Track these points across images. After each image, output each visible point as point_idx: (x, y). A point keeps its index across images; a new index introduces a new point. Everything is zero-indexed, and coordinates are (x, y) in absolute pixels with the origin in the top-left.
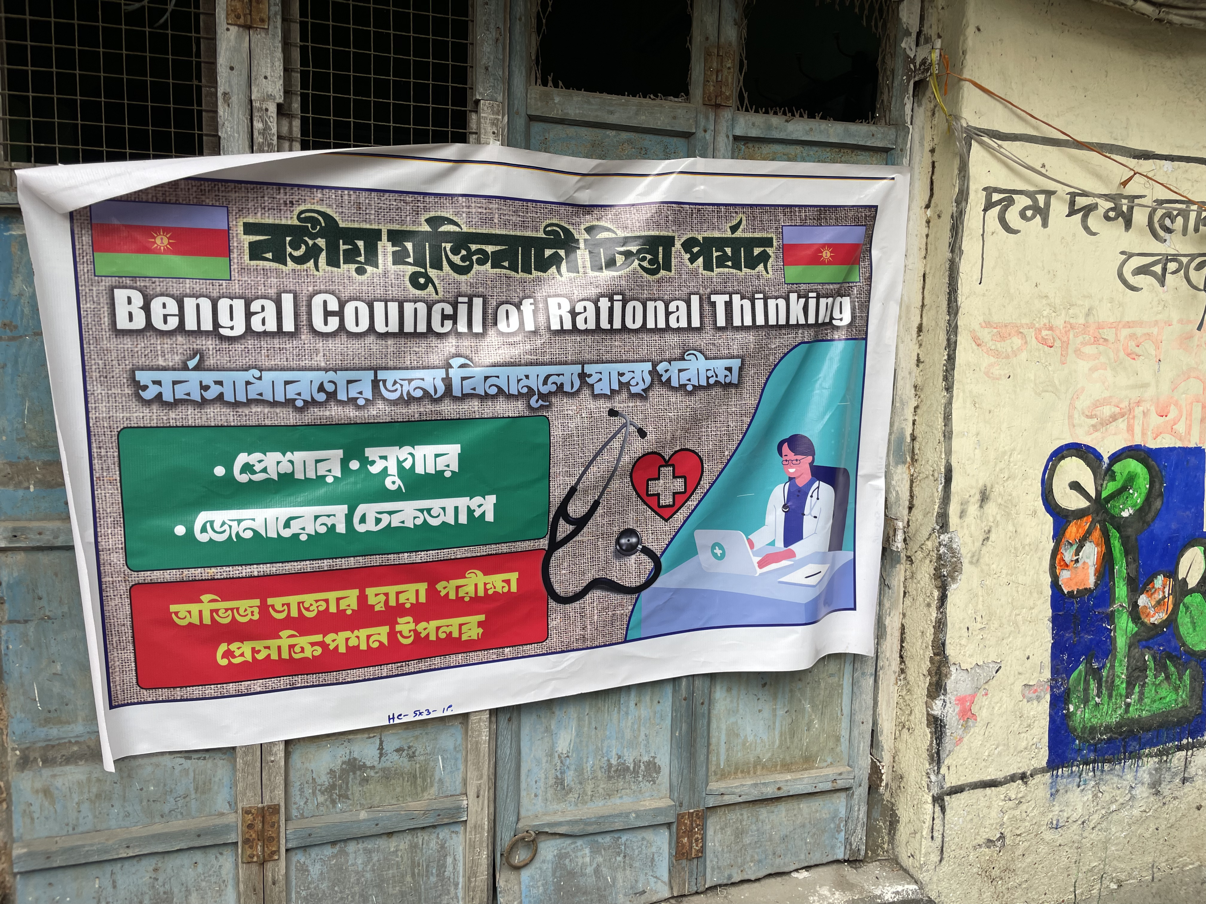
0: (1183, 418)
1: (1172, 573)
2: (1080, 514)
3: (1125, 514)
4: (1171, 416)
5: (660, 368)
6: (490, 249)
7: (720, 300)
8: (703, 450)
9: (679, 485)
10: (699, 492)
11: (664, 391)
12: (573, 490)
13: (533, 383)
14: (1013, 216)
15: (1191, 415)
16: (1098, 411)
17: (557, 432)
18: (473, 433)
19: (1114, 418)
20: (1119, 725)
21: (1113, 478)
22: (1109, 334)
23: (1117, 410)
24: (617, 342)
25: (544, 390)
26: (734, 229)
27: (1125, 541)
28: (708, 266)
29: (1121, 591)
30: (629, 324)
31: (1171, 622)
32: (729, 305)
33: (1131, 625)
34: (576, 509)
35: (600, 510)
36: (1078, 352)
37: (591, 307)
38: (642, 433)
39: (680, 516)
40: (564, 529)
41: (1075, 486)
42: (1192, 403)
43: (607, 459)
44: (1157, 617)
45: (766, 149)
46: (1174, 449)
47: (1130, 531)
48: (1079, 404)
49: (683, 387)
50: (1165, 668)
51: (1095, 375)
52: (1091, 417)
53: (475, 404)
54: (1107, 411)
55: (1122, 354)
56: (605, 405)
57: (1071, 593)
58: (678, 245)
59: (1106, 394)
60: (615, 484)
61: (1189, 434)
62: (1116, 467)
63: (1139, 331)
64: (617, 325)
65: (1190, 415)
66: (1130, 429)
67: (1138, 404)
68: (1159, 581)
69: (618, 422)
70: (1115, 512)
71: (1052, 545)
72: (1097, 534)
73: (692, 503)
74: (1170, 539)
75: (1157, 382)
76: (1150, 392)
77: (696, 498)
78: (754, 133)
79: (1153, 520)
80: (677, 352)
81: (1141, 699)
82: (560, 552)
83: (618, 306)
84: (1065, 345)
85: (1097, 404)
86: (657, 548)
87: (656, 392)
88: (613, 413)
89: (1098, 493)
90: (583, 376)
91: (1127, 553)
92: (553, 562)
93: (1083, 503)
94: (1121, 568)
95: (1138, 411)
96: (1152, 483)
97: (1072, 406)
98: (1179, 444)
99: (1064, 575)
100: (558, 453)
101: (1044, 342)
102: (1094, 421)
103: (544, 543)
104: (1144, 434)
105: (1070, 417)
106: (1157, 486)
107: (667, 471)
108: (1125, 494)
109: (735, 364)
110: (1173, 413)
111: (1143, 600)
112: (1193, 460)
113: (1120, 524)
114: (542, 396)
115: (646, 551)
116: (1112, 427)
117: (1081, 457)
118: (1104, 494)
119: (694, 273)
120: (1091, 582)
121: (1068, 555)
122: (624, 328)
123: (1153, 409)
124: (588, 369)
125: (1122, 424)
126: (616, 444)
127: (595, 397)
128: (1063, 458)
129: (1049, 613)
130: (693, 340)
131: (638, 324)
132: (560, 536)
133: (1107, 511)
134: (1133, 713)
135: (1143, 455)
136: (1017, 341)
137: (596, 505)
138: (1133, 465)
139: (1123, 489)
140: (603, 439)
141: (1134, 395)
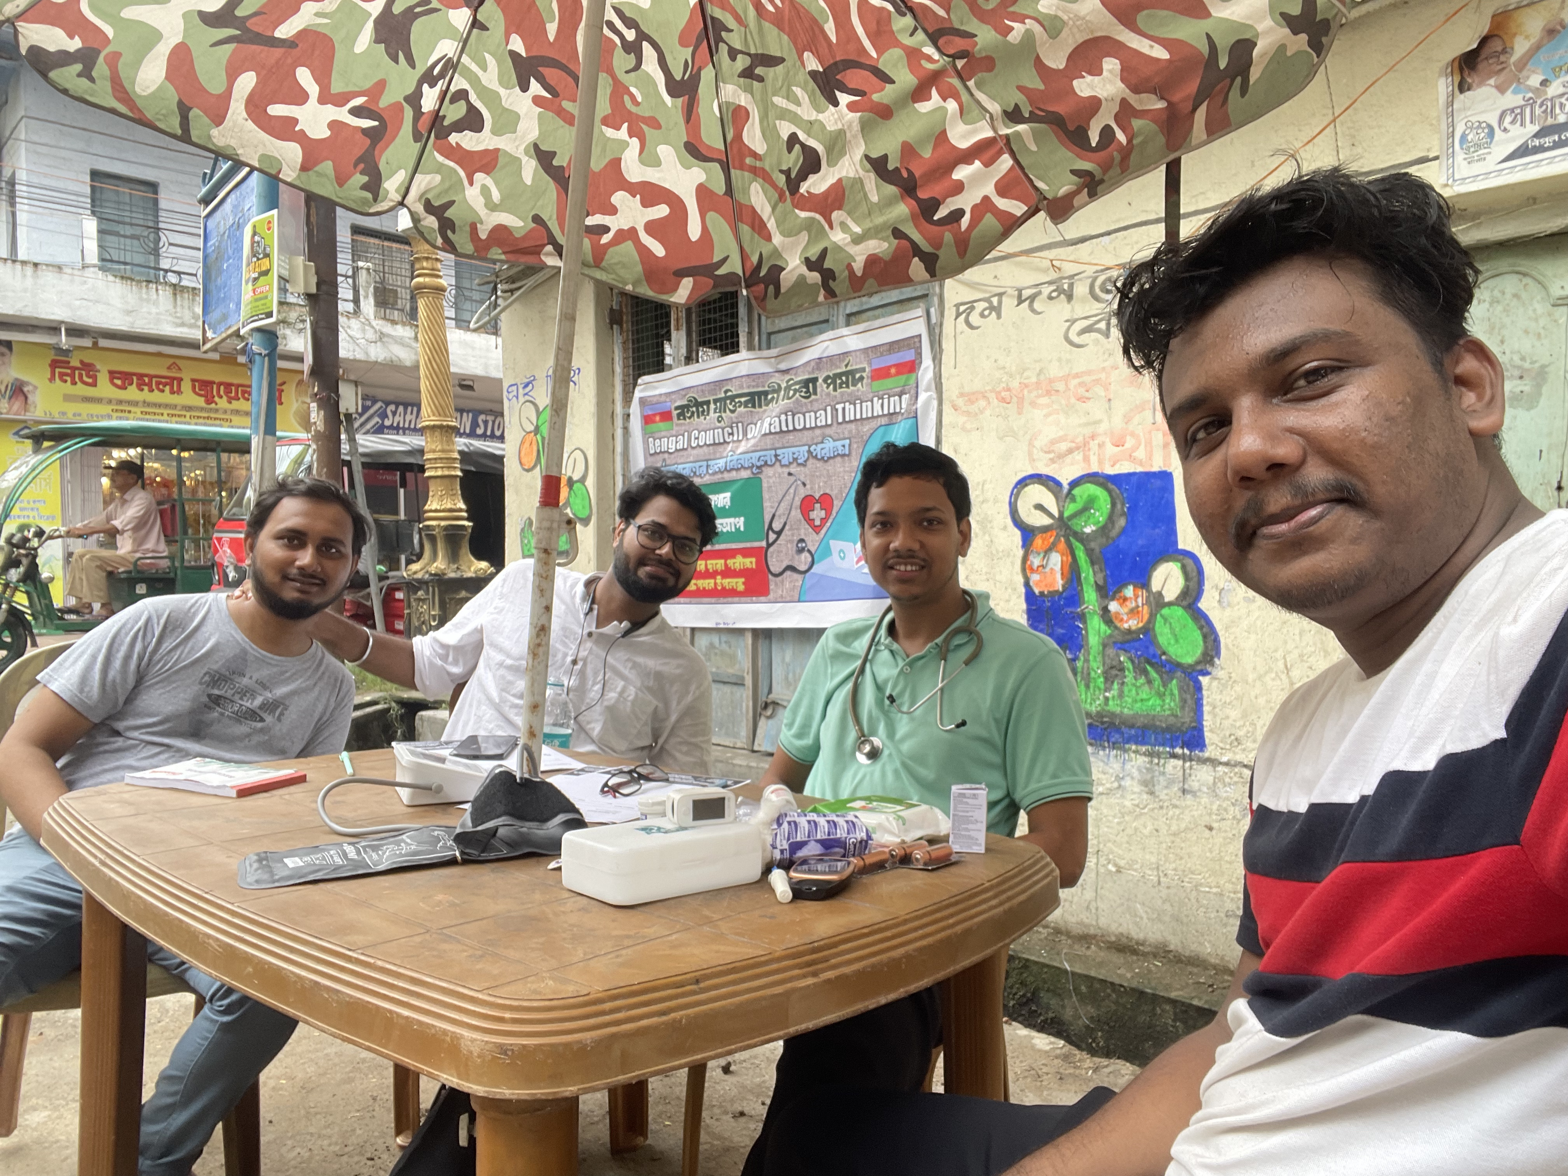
0: (1142, 447)
1: (1144, 584)
2: (1045, 529)
3: (1088, 530)
4: (1128, 445)
5: (812, 449)
6: (743, 400)
7: (839, 407)
8: (833, 494)
9: (823, 514)
10: (832, 517)
11: (815, 461)
12: (774, 516)
13: (754, 461)
14: (974, 318)
15: (1151, 443)
16: (1056, 447)
17: (765, 485)
18: (736, 487)
19: (1070, 451)
20: (1100, 715)
21: (1073, 500)
22: (1061, 386)
23: (1073, 445)
24: (791, 437)
25: (759, 464)
26: (846, 366)
27: (1089, 552)
28: (835, 390)
29: (1090, 596)
30: (797, 427)
31: (1148, 630)
32: (844, 409)
33: (1103, 627)
34: (777, 526)
35: (787, 527)
36: (1033, 404)
37: (777, 419)
38: (804, 484)
39: (823, 531)
40: (772, 537)
41: (1039, 507)
42: (1150, 432)
43: (788, 498)
44: (1133, 624)
45: (864, 316)
46: (1134, 474)
47: (1093, 545)
48: (1037, 444)
49: (823, 458)
50: (1145, 672)
51: (1050, 419)
52: (1049, 452)
53: (734, 473)
54: (1063, 447)
55: (1073, 400)
56: (786, 470)
57: (1042, 593)
58: (820, 380)
59: (1061, 433)
60: (793, 513)
61: (1150, 459)
62: (1076, 491)
63: (1087, 379)
64: (791, 428)
65: (1149, 443)
66: (1086, 459)
67: (1093, 437)
68: (1129, 591)
69: (792, 479)
70: (1077, 528)
71: (1020, 553)
72: (1062, 545)
73: (828, 524)
74: (1139, 554)
75: (1110, 417)
76: (1103, 427)
77: (830, 521)
78: (855, 310)
79: (1119, 536)
80: (820, 439)
81: (1121, 695)
82: (771, 549)
83: (790, 418)
84: (1021, 401)
85: (1053, 442)
86: (813, 550)
87: (811, 461)
88: (790, 474)
89: (1061, 513)
90: (776, 456)
91: (1092, 563)
92: (769, 554)
93: (1047, 521)
94: (1088, 575)
95: (1093, 445)
96: (1113, 504)
97: (1031, 444)
98: (1139, 469)
99: (1035, 578)
100: (766, 496)
101: (1003, 400)
102: (1052, 455)
103: (764, 544)
104: (1100, 462)
105: (1030, 454)
106: (1119, 506)
107: (818, 506)
108: (1087, 514)
109: (848, 441)
110: (1129, 443)
111: (1113, 606)
112: (1158, 483)
113: (1082, 538)
114: (758, 467)
115: (809, 551)
116: (1068, 459)
117: (1042, 484)
118: (1066, 514)
119: (828, 394)
120: (1059, 584)
121: (1036, 561)
122: (795, 429)
123: (1108, 440)
124: (779, 452)
125: (1078, 456)
126: (792, 491)
127: (782, 466)
128: (1026, 485)
129: (1024, 606)
130: (828, 431)
131: (802, 426)
132: (771, 541)
133: (1068, 527)
134: (1113, 706)
135: (1101, 480)
136: (982, 403)
137: (785, 524)
138: (1091, 489)
139: (1085, 509)
140: (785, 488)
141: (1088, 431)
